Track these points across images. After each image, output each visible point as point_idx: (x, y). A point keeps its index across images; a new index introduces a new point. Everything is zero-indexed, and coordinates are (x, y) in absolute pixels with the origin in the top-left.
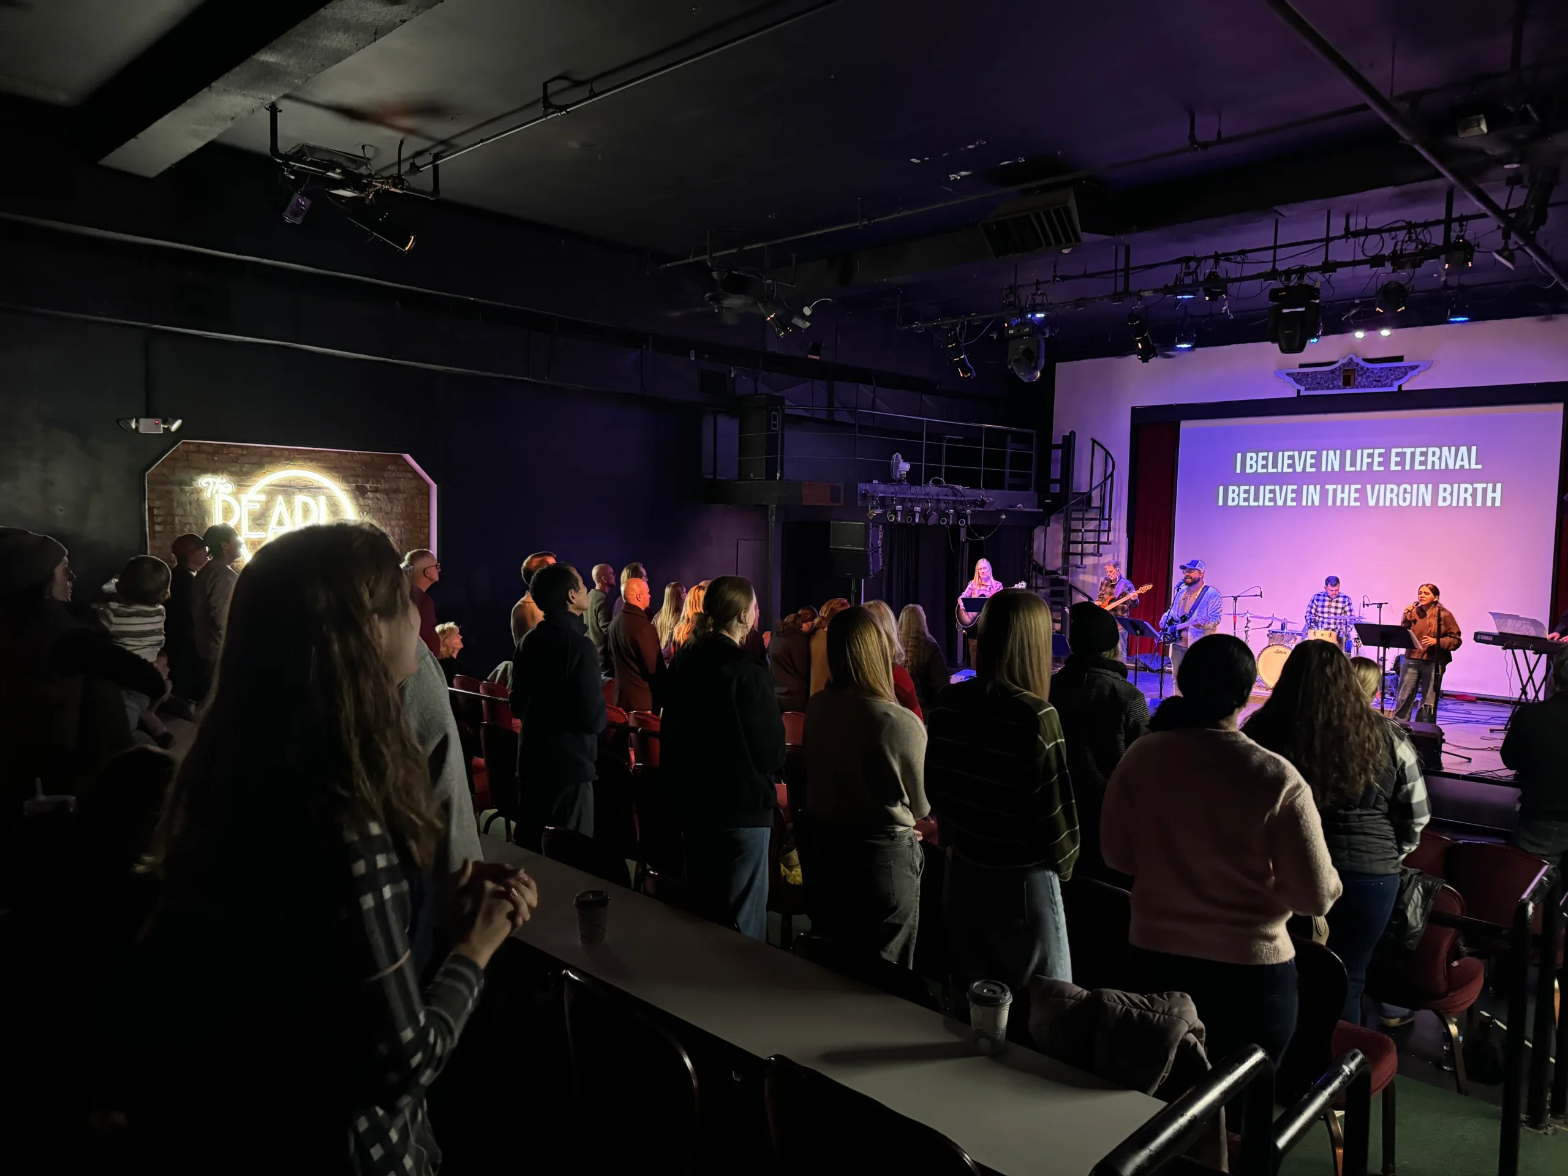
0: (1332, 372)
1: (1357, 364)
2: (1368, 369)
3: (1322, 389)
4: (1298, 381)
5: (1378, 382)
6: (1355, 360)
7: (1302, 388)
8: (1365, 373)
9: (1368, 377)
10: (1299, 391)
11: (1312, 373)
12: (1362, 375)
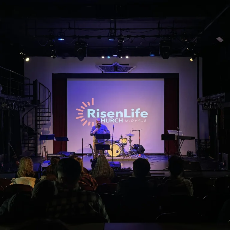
0: (111, 67)
1: (118, 65)
2: (121, 67)
3: (109, 71)
4: (103, 69)
5: (123, 71)
6: (118, 64)
7: (104, 71)
8: (120, 68)
9: (121, 69)
10: (103, 72)
11: (106, 67)
12: (119, 68)
